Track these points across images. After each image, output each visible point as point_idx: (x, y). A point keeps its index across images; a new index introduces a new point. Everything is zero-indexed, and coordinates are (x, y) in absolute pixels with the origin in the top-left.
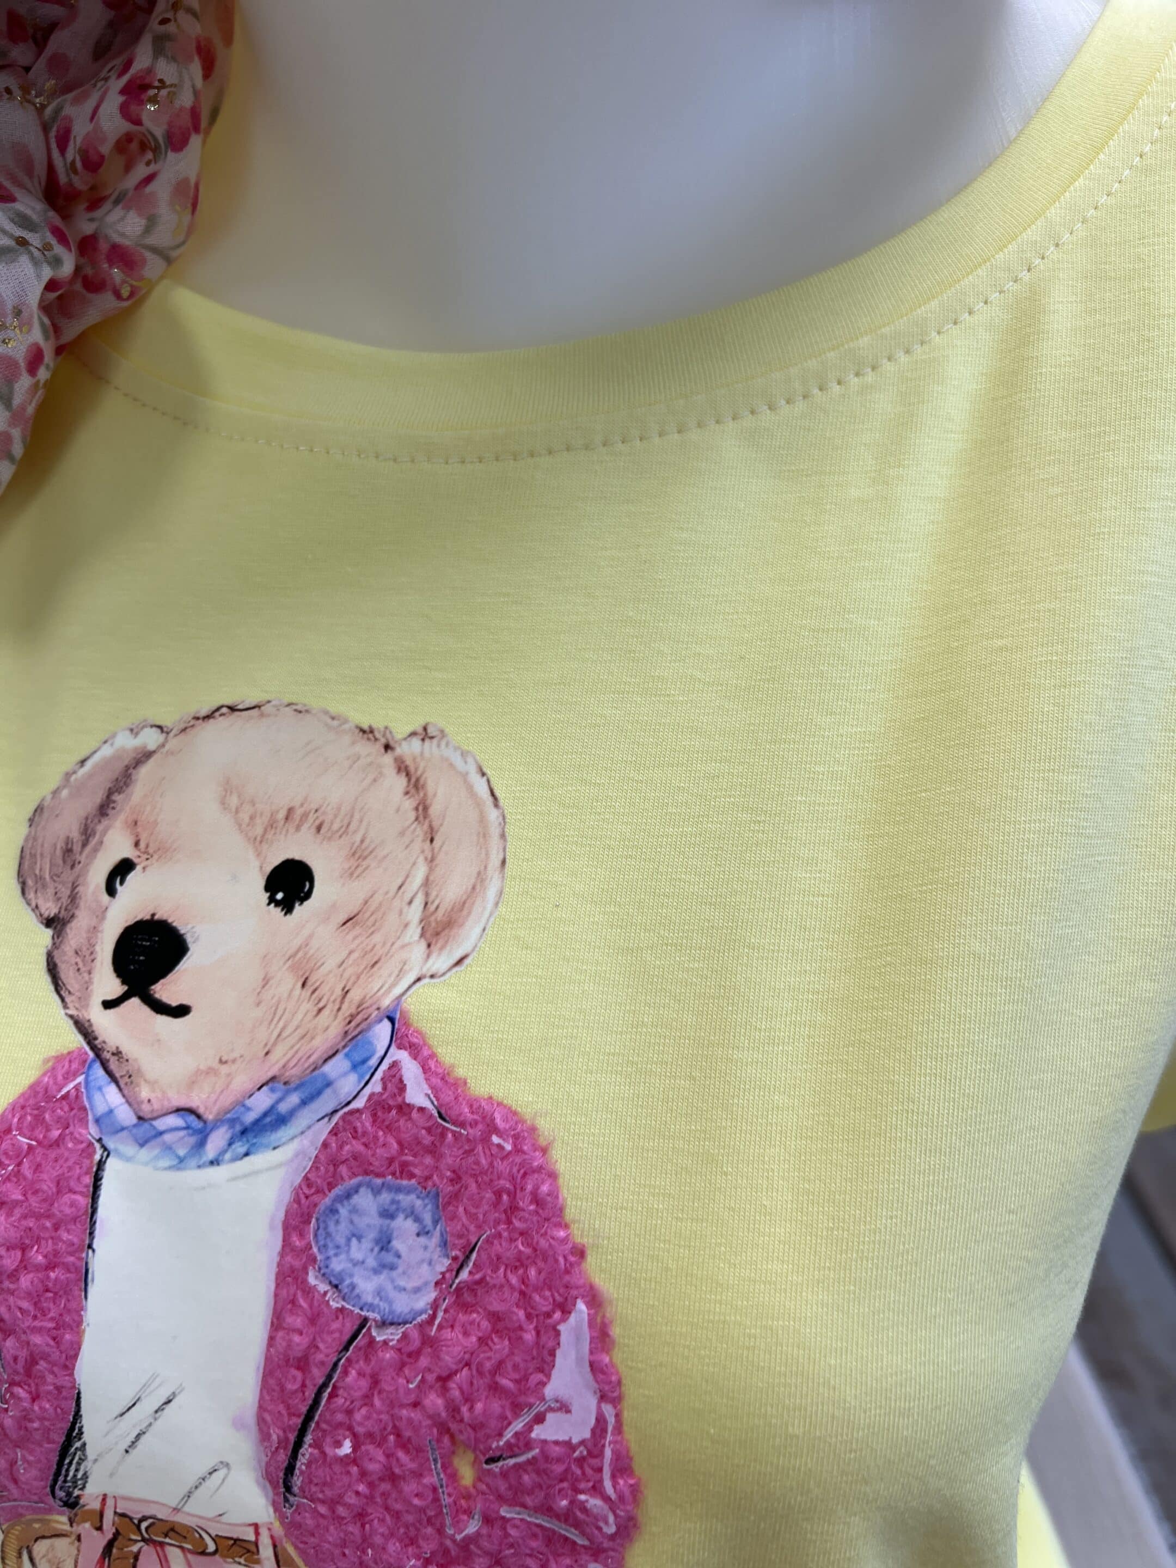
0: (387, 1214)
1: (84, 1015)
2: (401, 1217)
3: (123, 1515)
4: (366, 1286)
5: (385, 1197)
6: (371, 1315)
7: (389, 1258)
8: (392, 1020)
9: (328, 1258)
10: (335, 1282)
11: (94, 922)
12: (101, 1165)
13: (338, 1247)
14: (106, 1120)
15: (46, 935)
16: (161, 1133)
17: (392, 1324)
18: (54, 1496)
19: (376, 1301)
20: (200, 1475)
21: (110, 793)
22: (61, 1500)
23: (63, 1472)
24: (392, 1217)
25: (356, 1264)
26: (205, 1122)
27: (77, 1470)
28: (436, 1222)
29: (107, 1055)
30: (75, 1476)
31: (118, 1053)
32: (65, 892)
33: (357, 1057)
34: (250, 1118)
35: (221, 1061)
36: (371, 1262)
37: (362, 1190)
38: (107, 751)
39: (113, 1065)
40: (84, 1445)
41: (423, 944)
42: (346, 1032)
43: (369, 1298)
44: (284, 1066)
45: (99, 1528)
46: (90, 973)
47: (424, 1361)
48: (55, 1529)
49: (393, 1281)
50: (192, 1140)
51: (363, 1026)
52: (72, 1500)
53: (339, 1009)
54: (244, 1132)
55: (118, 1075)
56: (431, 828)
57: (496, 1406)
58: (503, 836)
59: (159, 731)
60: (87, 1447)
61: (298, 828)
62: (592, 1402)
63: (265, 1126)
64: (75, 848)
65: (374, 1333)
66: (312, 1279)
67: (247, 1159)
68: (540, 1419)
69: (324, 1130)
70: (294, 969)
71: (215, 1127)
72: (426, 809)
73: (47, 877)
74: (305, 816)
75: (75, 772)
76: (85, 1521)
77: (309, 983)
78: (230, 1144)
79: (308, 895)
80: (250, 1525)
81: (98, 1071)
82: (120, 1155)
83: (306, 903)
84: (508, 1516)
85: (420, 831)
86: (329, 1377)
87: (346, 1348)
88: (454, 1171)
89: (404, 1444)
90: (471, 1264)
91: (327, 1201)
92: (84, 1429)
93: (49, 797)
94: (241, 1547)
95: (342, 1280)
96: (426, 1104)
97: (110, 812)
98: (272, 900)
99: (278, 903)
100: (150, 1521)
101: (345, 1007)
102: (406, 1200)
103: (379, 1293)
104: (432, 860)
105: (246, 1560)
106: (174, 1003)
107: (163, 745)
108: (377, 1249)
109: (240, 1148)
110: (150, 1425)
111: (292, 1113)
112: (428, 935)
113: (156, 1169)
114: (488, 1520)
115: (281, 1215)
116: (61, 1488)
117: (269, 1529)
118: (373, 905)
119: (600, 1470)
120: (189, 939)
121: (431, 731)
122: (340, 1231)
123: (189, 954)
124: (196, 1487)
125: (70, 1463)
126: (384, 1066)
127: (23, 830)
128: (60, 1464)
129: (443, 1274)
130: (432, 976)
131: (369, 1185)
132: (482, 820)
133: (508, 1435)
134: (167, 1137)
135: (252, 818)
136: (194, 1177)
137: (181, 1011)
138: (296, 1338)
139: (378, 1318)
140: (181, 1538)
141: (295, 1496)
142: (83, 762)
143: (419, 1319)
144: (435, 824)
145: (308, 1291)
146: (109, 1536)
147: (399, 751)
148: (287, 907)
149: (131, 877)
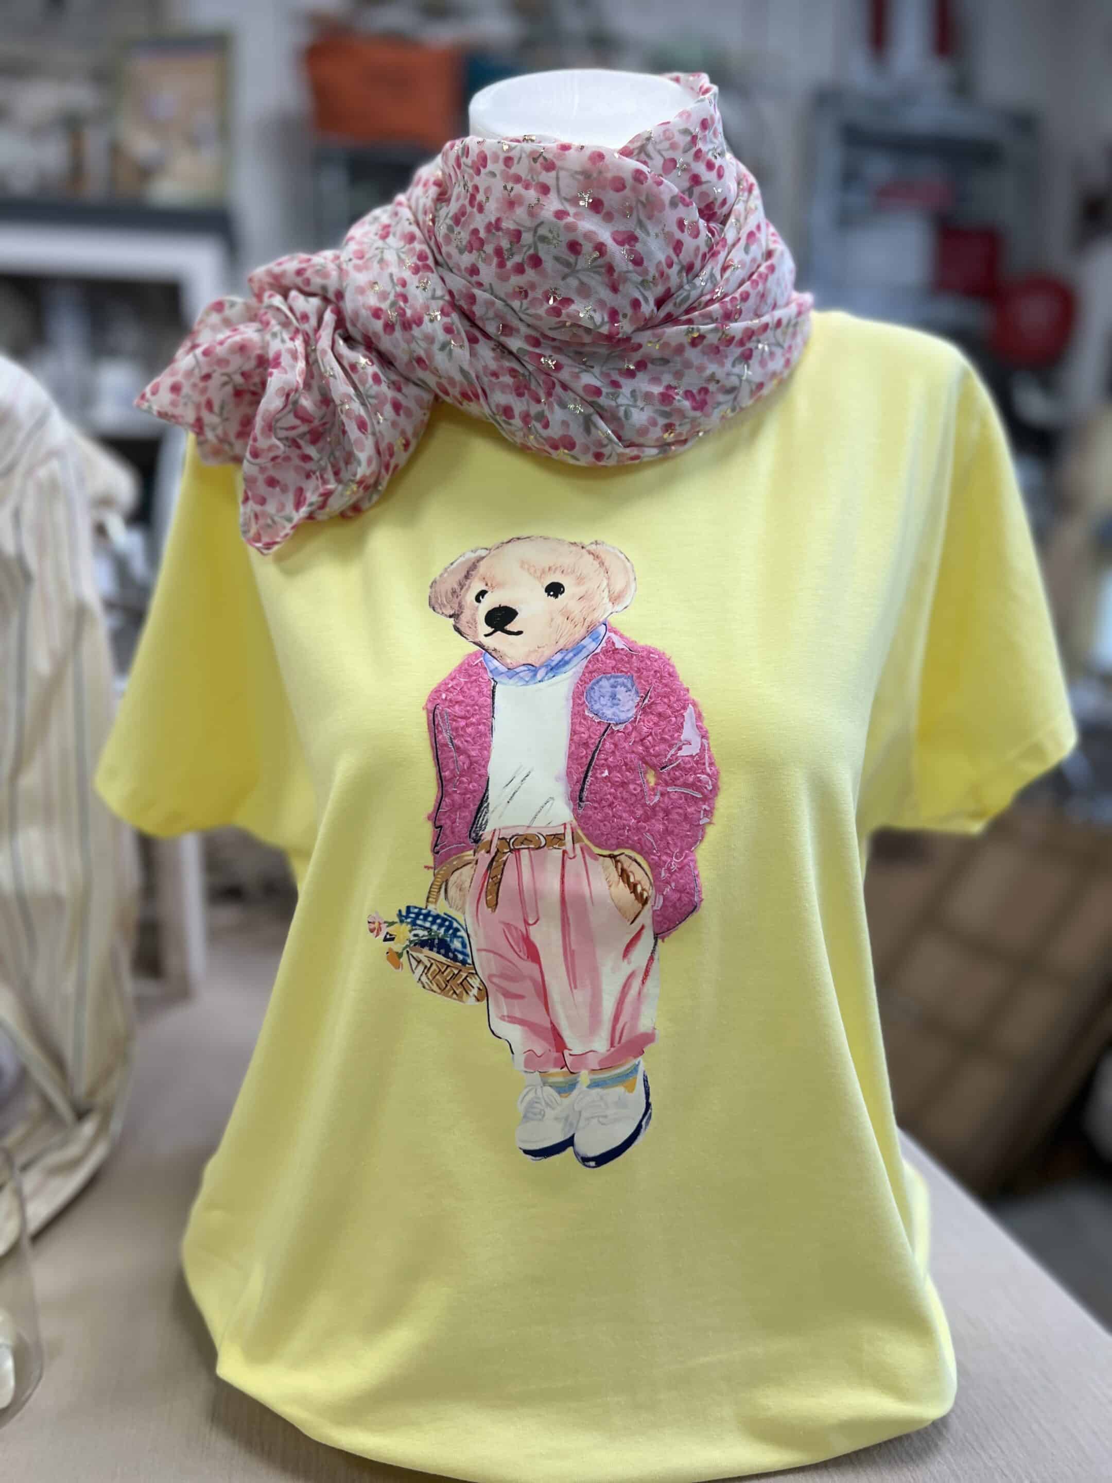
0: (613, 686)
1: (477, 640)
2: (619, 686)
3: (503, 838)
4: (609, 712)
5: (612, 681)
6: (611, 722)
7: (615, 702)
8: (605, 625)
9: (592, 705)
10: (595, 713)
11: (473, 612)
12: (494, 687)
13: (595, 701)
14: (494, 671)
15: (452, 621)
16: (518, 673)
17: (620, 723)
18: (470, 838)
19: (613, 717)
20: (541, 805)
21: (468, 572)
22: (473, 839)
23: (476, 822)
24: (616, 687)
25: (603, 705)
26: (536, 667)
27: (483, 820)
28: (633, 686)
29: (490, 651)
30: (481, 823)
31: (495, 650)
32: (456, 606)
33: (594, 637)
34: (553, 664)
35: (538, 647)
36: (609, 704)
37: (603, 679)
38: (462, 559)
39: (493, 653)
40: (488, 804)
41: (611, 604)
42: (588, 631)
43: (610, 717)
44: (565, 645)
45: (488, 852)
46: (476, 627)
47: (634, 734)
48: (465, 861)
49: (618, 709)
50: (531, 674)
51: (595, 627)
52: (478, 838)
53: (583, 624)
54: (552, 669)
55: (496, 657)
56: (606, 569)
57: (663, 746)
58: (633, 571)
59: (485, 550)
60: (490, 806)
61: (554, 572)
62: (699, 739)
63: (560, 666)
64: (457, 591)
65: (613, 728)
66: (586, 713)
67: (554, 678)
68: (680, 749)
69: (585, 662)
70: (563, 614)
71: (540, 669)
72: (603, 564)
73: (445, 602)
74: (556, 569)
75: (449, 567)
76: (482, 849)
77: (570, 617)
78: (546, 674)
79: (563, 592)
80: (562, 825)
81: (488, 656)
82: (500, 682)
83: (563, 595)
84: (671, 790)
85: (602, 570)
86: (598, 747)
87: (603, 735)
88: (638, 668)
89: (630, 769)
90: (648, 697)
91: (590, 685)
92: (489, 797)
93: (438, 578)
94: (557, 838)
95: (599, 712)
96: (624, 647)
97: (470, 577)
98: (549, 595)
99: (551, 596)
100: (515, 837)
101: (585, 624)
102: (620, 680)
103: (614, 714)
104: (609, 578)
105: (559, 846)
106: (516, 631)
107: (489, 553)
108: (611, 699)
109: (551, 675)
110: (520, 787)
111: (570, 660)
112: (612, 600)
113: (518, 686)
114: (662, 795)
115: (571, 694)
116: (474, 831)
117: (571, 824)
118: (589, 593)
119: (704, 764)
120: (517, 610)
121: (598, 542)
122: (596, 695)
123: (519, 615)
124: (539, 812)
125: (480, 816)
126: (606, 638)
127: (429, 590)
128: (476, 818)
129: (638, 703)
130: (617, 612)
131: (606, 677)
132: (625, 567)
133: (669, 756)
134: (521, 674)
135: (535, 571)
136: (532, 687)
137: (520, 633)
138: (583, 735)
139: (614, 722)
140: (529, 842)
141: (584, 802)
142: (452, 564)
143: (630, 720)
144: (608, 567)
145: (585, 718)
146: (493, 854)
147: (587, 548)
148: (556, 596)
149: (486, 596)
